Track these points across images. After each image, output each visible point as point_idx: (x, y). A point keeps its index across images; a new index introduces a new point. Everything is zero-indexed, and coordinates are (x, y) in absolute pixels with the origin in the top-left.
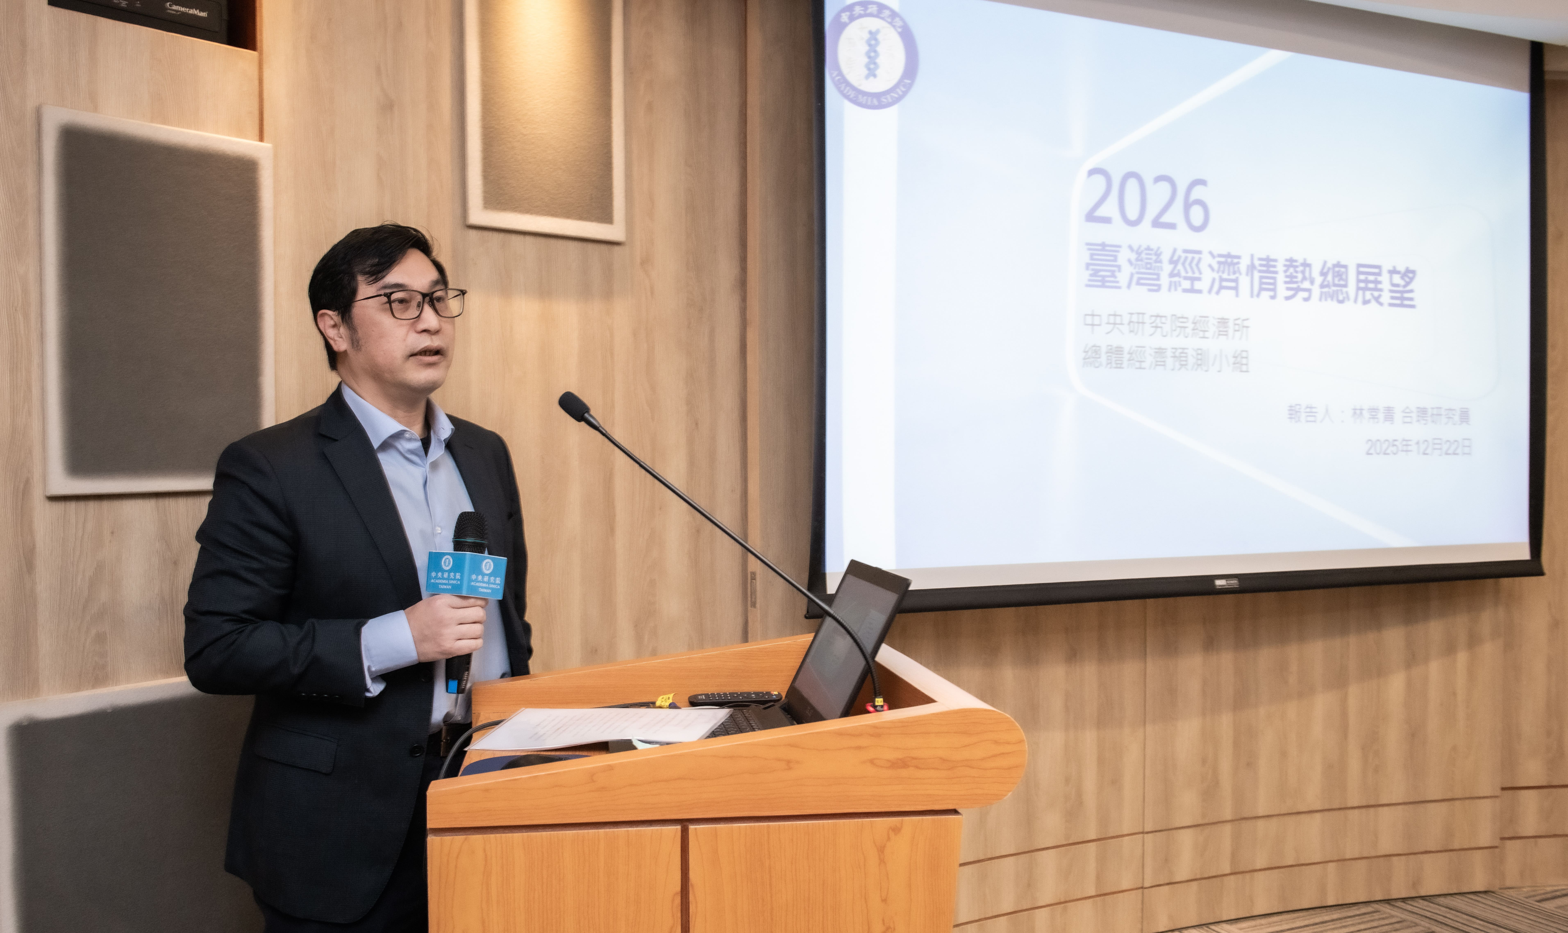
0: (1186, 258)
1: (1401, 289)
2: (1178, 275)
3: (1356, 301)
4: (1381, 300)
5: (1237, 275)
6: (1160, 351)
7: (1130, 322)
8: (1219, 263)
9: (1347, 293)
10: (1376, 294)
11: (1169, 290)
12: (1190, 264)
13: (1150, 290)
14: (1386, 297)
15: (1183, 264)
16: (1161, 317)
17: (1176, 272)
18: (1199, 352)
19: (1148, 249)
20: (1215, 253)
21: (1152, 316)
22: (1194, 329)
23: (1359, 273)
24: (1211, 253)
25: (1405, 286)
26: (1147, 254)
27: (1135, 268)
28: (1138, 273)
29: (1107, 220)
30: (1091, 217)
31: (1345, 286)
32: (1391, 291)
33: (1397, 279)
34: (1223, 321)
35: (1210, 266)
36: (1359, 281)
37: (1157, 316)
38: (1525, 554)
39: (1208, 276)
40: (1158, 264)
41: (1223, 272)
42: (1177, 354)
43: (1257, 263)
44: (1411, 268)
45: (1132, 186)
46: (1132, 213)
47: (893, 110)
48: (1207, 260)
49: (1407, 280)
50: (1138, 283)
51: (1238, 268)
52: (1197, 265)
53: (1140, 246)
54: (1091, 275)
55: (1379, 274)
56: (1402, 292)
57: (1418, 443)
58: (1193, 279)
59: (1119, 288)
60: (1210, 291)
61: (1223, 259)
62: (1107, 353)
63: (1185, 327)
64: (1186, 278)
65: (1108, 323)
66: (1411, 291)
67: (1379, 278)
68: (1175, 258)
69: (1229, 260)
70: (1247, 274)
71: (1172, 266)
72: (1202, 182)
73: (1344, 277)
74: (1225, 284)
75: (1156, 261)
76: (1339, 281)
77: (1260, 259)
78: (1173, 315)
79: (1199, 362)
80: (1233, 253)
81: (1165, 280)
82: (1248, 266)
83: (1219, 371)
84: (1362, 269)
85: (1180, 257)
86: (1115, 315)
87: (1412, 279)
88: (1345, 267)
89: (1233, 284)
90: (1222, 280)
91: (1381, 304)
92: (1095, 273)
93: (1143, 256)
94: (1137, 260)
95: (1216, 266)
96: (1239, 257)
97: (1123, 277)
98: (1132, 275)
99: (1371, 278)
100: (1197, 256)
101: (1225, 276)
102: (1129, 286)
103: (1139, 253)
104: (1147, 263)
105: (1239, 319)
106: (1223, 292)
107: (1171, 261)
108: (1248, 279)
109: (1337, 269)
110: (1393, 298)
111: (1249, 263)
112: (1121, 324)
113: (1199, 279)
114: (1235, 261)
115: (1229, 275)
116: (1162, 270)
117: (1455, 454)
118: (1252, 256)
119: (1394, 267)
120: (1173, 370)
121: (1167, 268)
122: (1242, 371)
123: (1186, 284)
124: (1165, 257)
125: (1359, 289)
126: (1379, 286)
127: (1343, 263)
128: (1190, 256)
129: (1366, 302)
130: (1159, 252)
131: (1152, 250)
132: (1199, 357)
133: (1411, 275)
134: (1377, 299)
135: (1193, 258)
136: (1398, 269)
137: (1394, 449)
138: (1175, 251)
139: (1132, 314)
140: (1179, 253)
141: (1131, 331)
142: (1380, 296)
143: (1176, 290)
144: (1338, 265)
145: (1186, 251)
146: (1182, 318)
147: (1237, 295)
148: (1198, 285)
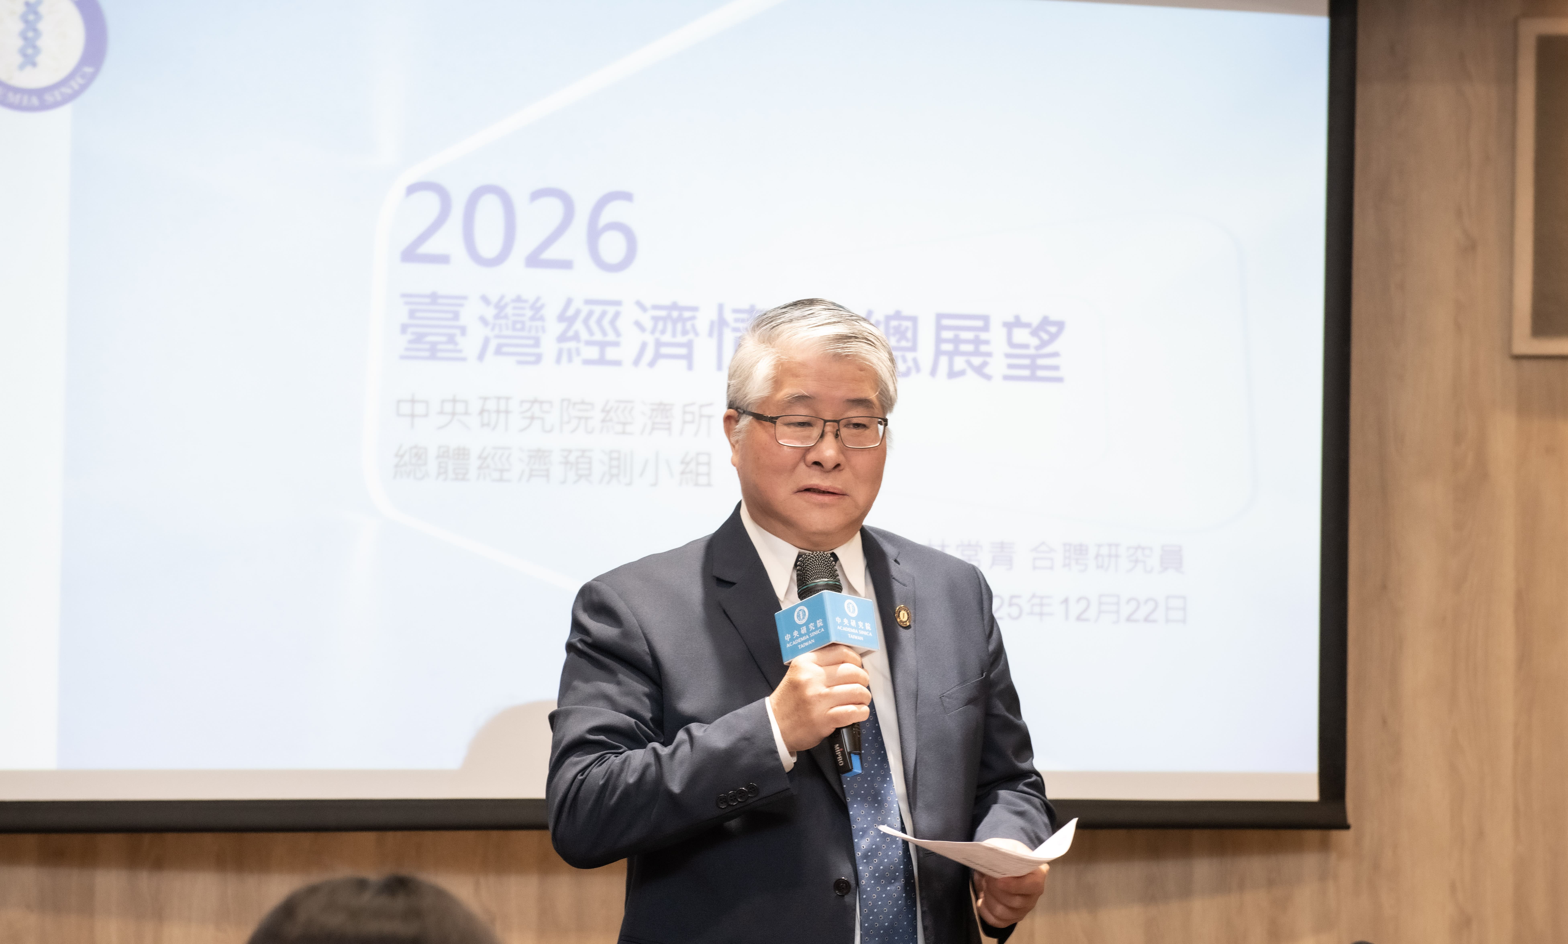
0: (590, 314)
1: (1032, 351)
2: (576, 337)
3: (933, 372)
4: (987, 370)
5: (691, 336)
6: (539, 455)
7: (482, 412)
8: (656, 319)
9: (915, 361)
10: (977, 361)
11: (558, 360)
12: (599, 322)
13: (520, 363)
14: (998, 366)
15: (586, 321)
16: (541, 402)
17: (571, 333)
18: (615, 455)
19: (519, 299)
20: (648, 303)
21: (522, 402)
22: (603, 421)
23: (939, 328)
24: (640, 305)
25: (1037, 348)
26: (515, 308)
27: (493, 329)
28: (498, 337)
29: (442, 259)
30: (410, 255)
31: (913, 348)
32: (1008, 356)
33: (1021, 336)
34: (662, 409)
35: (638, 325)
36: (939, 341)
37: (535, 401)
38: (1310, 793)
39: (631, 340)
40: (539, 323)
41: (663, 332)
42: (572, 458)
43: (729, 316)
44: (1054, 317)
45: (490, 207)
46: (489, 246)
47: (64, 113)
48: (629, 314)
49: (1045, 337)
50: (498, 351)
51: (693, 326)
52: (613, 322)
53: (502, 298)
54: (410, 342)
55: (986, 328)
56: (1033, 358)
57: (1066, 601)
58: (603, 345)
59: (464, 359)
60: (637, 362)
61: (663, 313)
62: (438, 457)
63: (587, 418)
64: (589, 343)
65: (442, 412)
66: (1055, 355)
67: (984, 336)
68: (570, 312)
69: (675, 314)
70: (711, 334)
71: (563, 326)
72: (627, 196)
73: (909, 334)
74: (664, 350)
75: (533, 318)
76: (899, 341)
77: (736, 311)
78: (563, 400)
79: (615, 471)
80: (682, 303)
81: (549, 346)
82: (712, 323)
83: (655, 485)
84: (945, 322)
85: (578, 312)
86: (454, 401)
87: (1053, 337)
88: (914, 320)
89: (683, 351)
90: (659, 344)
91: (988, 377)
92: (419, 338)
93: (509, 310)
94: (497, 317)
95: (648, 324)
96: (695, 309)
97: (470, 344)
98: (486, 341)
99: (969, 335)
100: (611, 310)
101: (667, 338)
102: (481, 357)
103: (500, 307)
104: (515, 323)
105: (693, 404)
106: (662, 363)
107: (561, 318)
108: (713, 342)
109: (894, 323)
110: (1011, 366)
111: (714, 316)
112: (466, 413)
113: (616, 344)
114: (687, 314)
115: (674, 335)
116: (544, 329)
117: (1146, 620)
118: (721, 307)
119: (1017, 318)
120: (564, 482)
121: (554, 328)
122: (697, 484)
123: (592, 353)
124: (551, 311)
125: (938, 353)
126: (983, 348)
127: (906, 312)
128: (598, 309)
129: (953, 374)
130: (538, 305)
131: (526, 301)
132: (615, 463)
133: (1053, 329)
134: (979, 370)
135: (604, 314)
136: (1024, 319)
137: (1014, 611)
138: (569, 302)
139: (485, 399)
140: (577, 304)
141: (483, 425)
142: (985, 364)
143: (570, 360)
144: (898, 316)
145: (588, 302)
146: (583, 403)
147: (690, 367)
148: (611, 353)
